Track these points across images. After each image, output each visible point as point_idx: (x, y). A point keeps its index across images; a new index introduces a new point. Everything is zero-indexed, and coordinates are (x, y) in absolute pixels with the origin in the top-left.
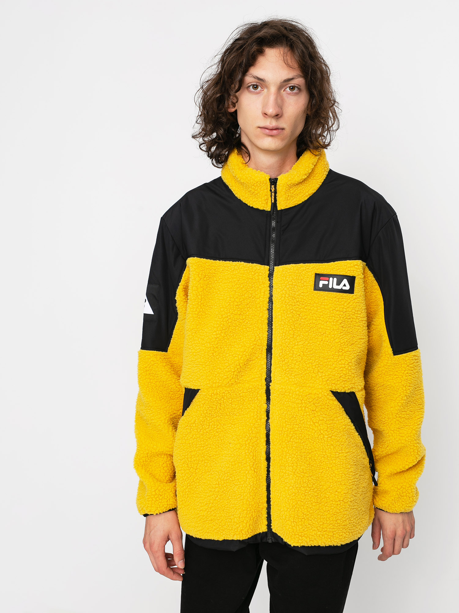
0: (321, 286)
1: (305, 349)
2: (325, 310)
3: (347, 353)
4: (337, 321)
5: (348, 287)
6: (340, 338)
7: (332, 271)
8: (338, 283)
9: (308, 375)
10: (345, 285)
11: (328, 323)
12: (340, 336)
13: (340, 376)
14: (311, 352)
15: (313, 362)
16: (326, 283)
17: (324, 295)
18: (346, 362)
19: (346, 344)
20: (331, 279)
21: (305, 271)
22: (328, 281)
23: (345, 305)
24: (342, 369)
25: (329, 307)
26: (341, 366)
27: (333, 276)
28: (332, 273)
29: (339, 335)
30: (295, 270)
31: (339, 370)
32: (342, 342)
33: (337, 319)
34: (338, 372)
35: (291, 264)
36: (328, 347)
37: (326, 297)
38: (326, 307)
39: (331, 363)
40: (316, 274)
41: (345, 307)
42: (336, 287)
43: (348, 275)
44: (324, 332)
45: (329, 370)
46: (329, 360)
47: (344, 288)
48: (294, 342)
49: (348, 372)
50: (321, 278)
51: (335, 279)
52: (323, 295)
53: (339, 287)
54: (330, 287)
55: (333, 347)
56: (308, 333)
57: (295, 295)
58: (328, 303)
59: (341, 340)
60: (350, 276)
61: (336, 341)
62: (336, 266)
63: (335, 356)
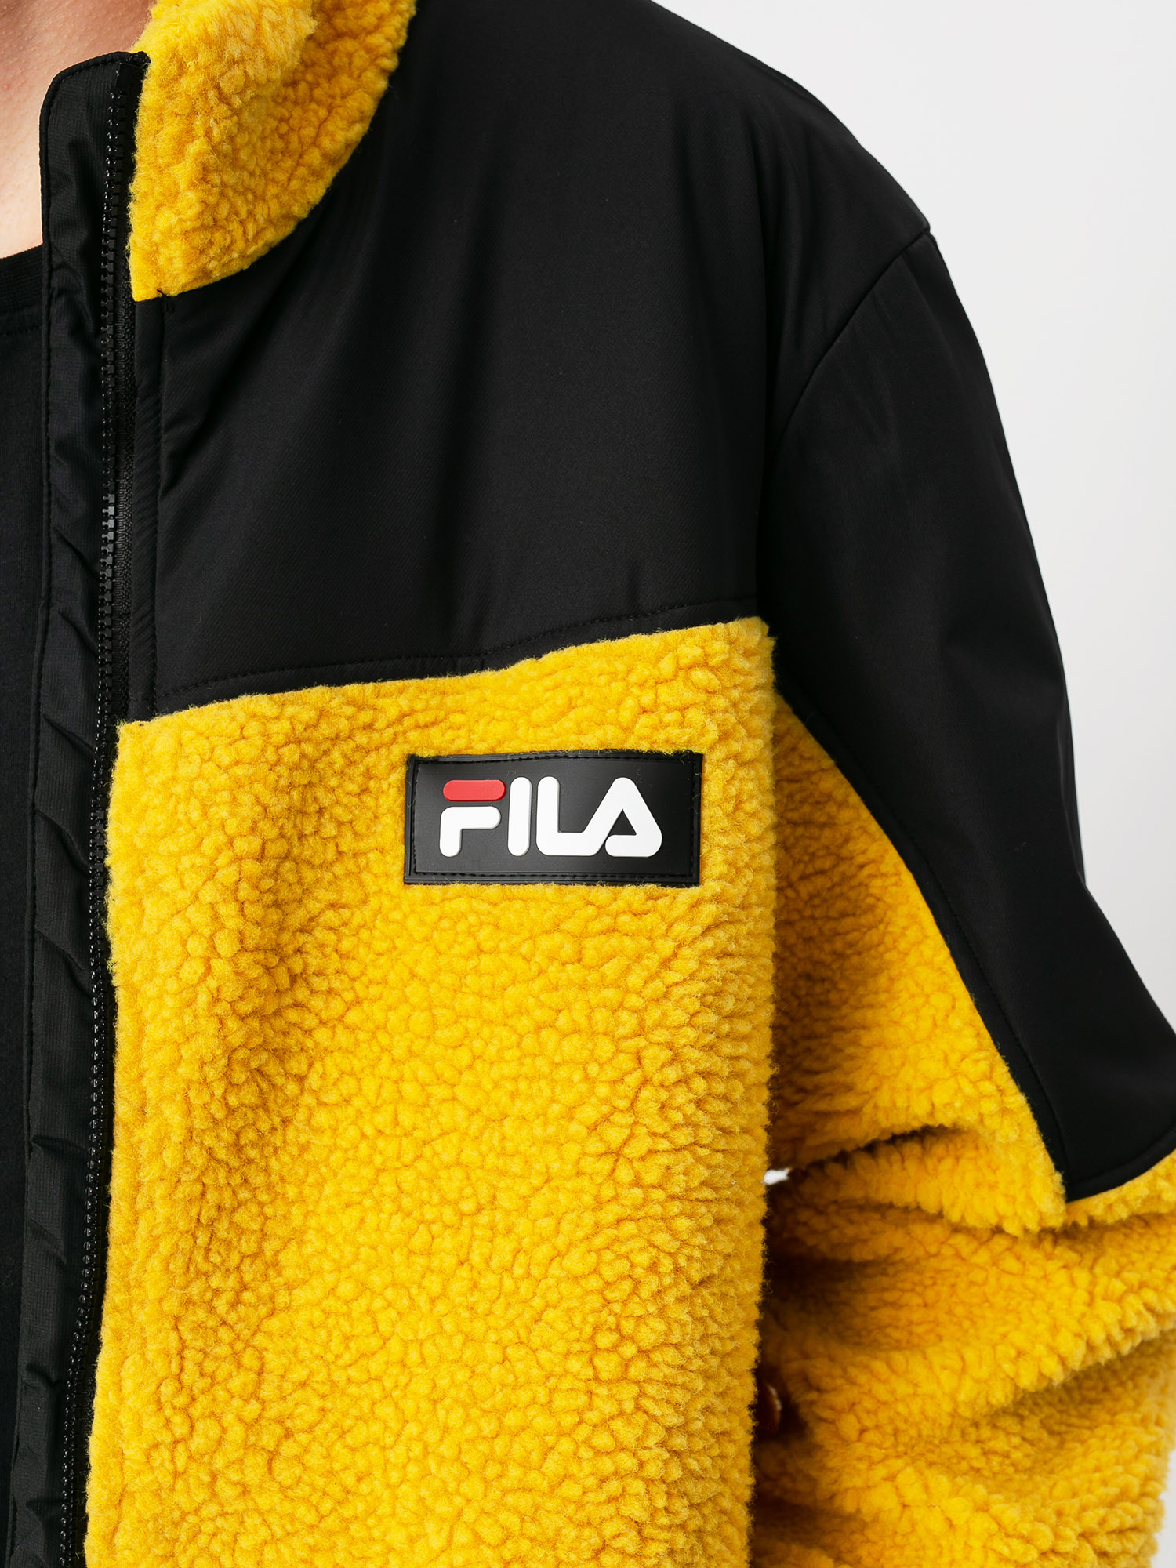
0: (450, 845)
1: (336, 1345)
2: (486, 1032)
3: (656, 1357)
4: (570, 1114)
5: (647, 840)
6: (599, 1241)
7: (521, 732)
8: (574, 818)
9: (364, 1533)
10: (622, 826)
11: (509, 1126)
12: (598, 1227)
13: (596, 1542)
14: (376, 1366)
15: (389, 1440)
16: (485, 818)
17: (472, 919)
18: (653, 1427)
19: (645, 1292)
20: (520, 787)
21: (348, 747)
22: (502, 803)
23: (635, 980)
24: (614, 1487)
25: (509, 1006)
26: (607, 1465)
27: (533, 765)
28: (526, 748)
29: (588, 1219)
30: (278, 739)
31: (591, 1497)
32: (608, 1274)
33: (569, 1097)
34: (581, 1516)
35: (244, 700)
36: (510, 1315)
37: (484, 934)
38: (491, 1009)
39: (528, 1443)
40: (414, 763)
41: (634, 1001)
42: (556, 843)
43: (644, 747)
44: (484, 1194)
45: (510, 1499)
46: (512, 1420)
47: (620, 847)
48: (265, 1289)
49: (661, 1502)
50: (453, 787)
51: (549, 787)
52: (463, 916)
53: (583, 844)
54: (517, 845)
55: (550, 1315)
56: (355, 1213)
57: (282, 929)
58: (504, 978)
59: (608, 1256)
60: (655, 757)
61: (567, 1263)
62: (548, 682)
63: (565, 1385)
